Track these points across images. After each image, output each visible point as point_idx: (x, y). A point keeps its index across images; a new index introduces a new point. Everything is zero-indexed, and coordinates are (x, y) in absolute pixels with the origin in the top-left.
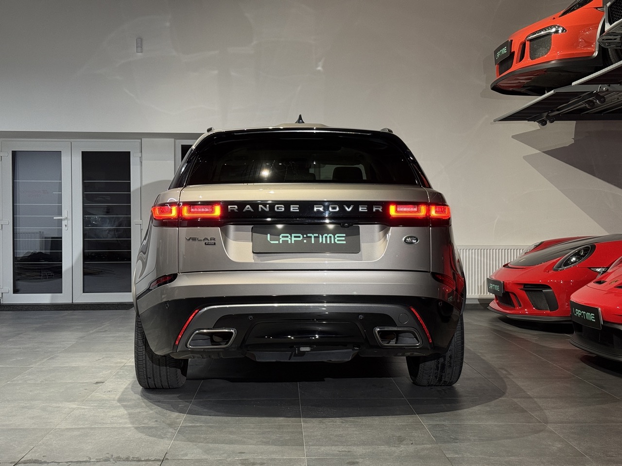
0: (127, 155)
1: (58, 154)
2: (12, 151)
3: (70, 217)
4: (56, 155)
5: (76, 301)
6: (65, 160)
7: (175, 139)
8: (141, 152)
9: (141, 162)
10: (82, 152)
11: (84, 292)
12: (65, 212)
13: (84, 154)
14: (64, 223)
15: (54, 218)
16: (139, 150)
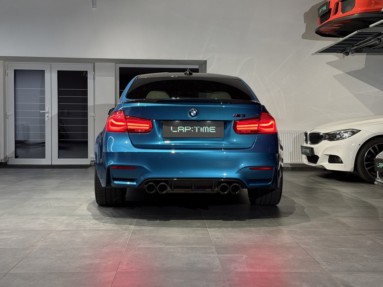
1: (43, 71)
2: (14, 70)
3: (50, 111)
4: (42, 73)
5: (54, 163)
6: (47, 75)
7: (116, 63)
8: (94, 71)
9: (94, 78)
10: (58, 71)
11: (58, 158)
12: (47, 109)
13: (59, 72)
14: (46, 115)
15: (40, 112)
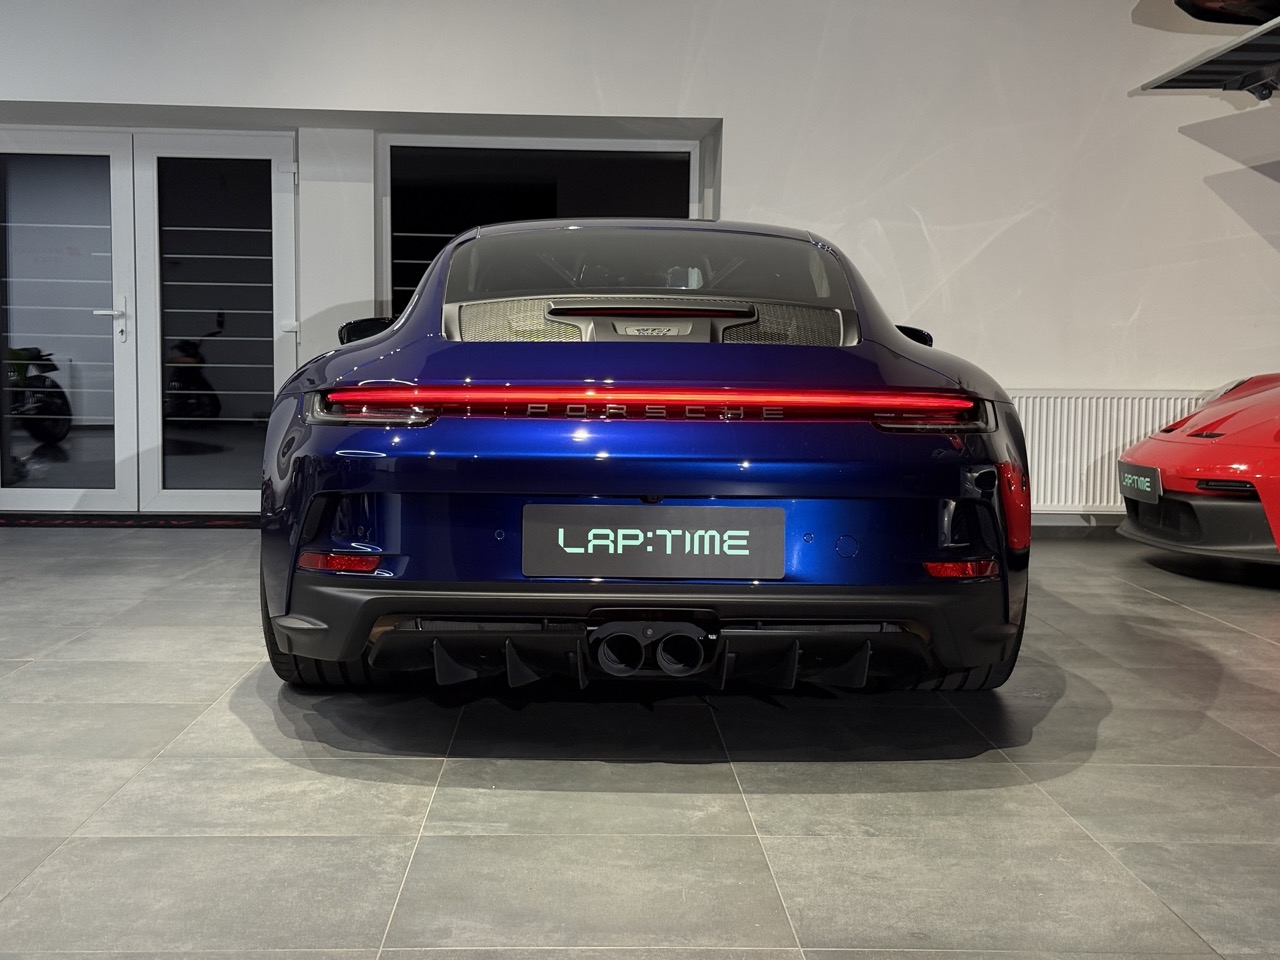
0: (266, 165)
1: (103, 162)
3: (131, 311)
4: (99, 165)
6: (119, 175)
7: (378, 131)
8: (297, 160)
9: (297, 186)
10: (160, 160)
11: (164, 488)
12: (121, 302)
13: (162, 162)
14: (118, 325)
15: (95, 312)
16: (292, 157)
